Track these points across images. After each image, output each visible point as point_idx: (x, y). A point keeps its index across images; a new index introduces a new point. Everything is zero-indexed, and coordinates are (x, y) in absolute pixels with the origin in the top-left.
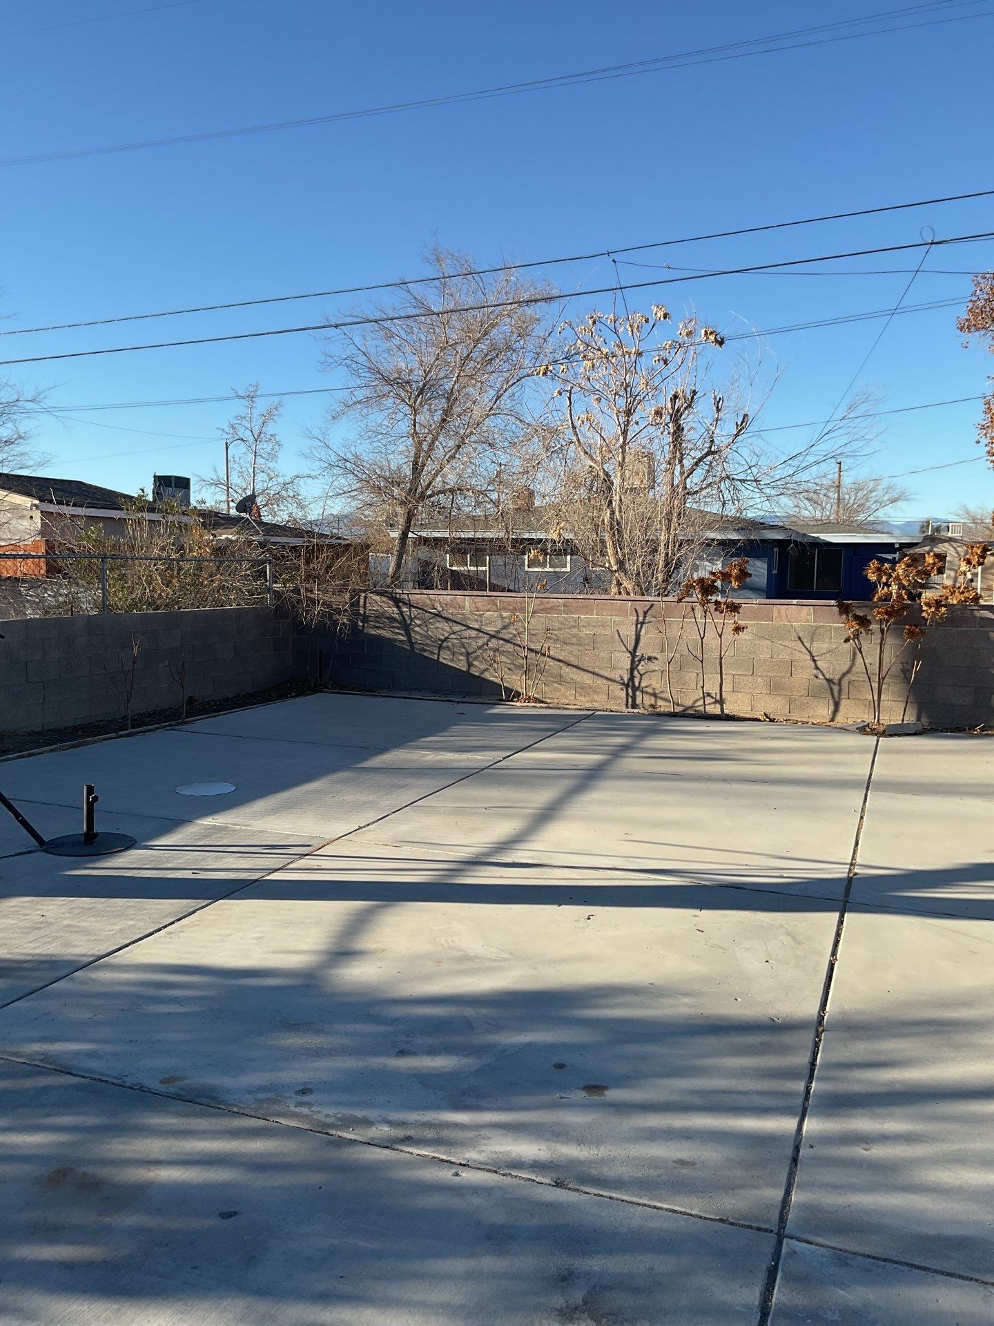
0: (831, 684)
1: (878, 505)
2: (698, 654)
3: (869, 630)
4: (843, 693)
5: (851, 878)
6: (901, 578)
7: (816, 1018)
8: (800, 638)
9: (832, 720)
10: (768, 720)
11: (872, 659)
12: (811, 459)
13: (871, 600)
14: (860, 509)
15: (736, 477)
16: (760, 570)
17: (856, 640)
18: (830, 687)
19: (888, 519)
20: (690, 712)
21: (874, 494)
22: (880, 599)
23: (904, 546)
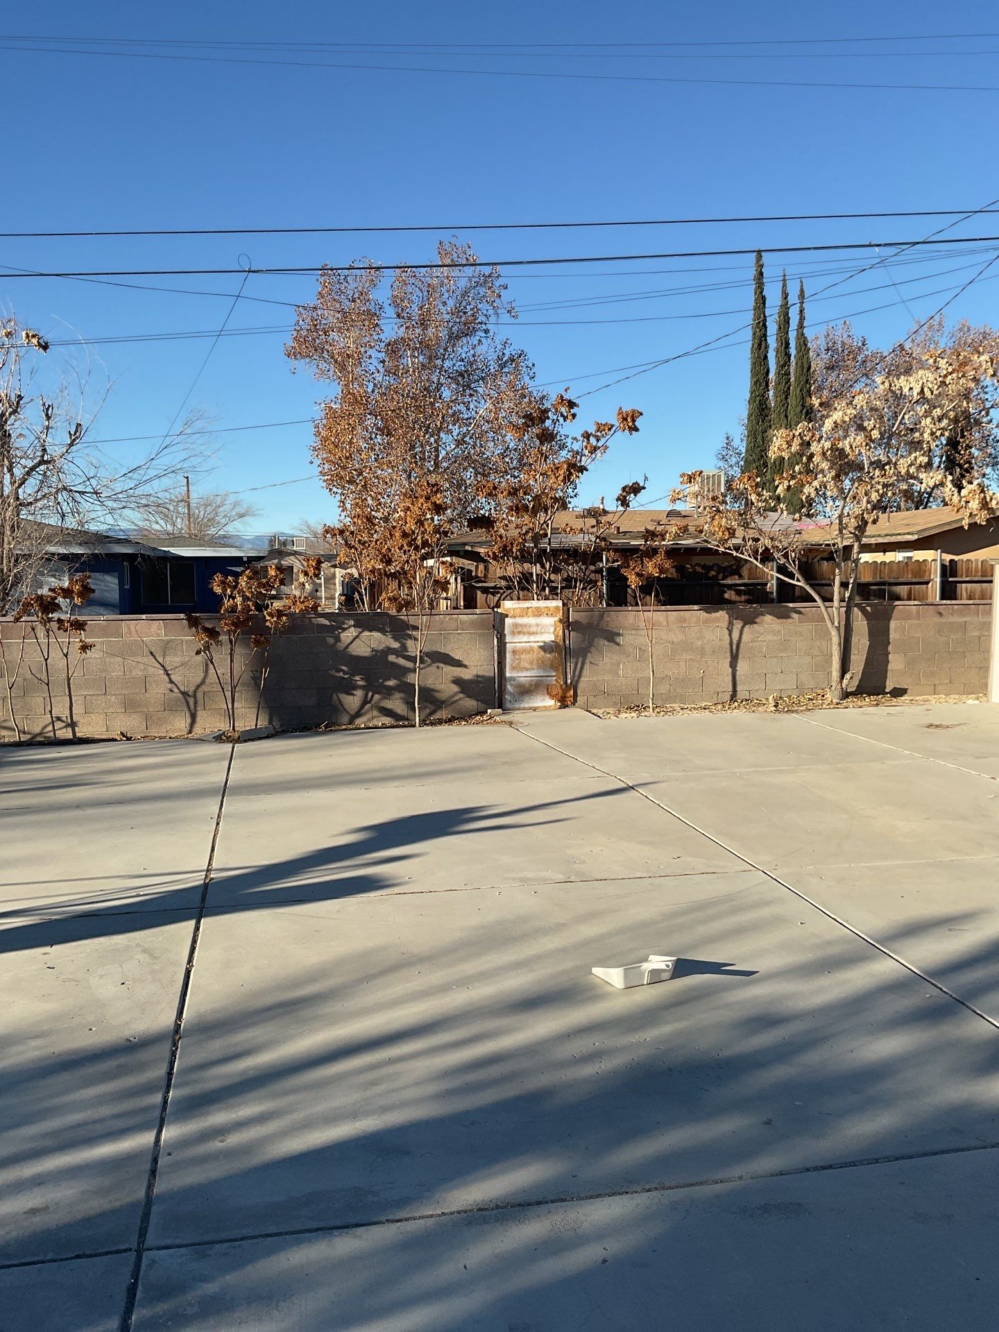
0: (187, 697)
1: (227, 519)
2: (44, 677)
3: (218, 641)
4: (199, 704)
5: (208, 883)
6: (245, 590)
7: (173, 1027)
8: (152, 653)
9: (190, 732)
10: (125, 739)
11: (224, 670)
12: (152, 473)
13: (219, 612)
14: (210, 524)
15: (74, 489)
16: (112, 585)
17: (207, 652)
18: (186, 699)
19: (238, 534)
20: (39, 739)
21: (221, 509)
22: (226, 610)
23: (251, 559)
